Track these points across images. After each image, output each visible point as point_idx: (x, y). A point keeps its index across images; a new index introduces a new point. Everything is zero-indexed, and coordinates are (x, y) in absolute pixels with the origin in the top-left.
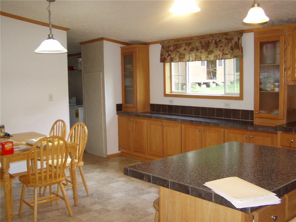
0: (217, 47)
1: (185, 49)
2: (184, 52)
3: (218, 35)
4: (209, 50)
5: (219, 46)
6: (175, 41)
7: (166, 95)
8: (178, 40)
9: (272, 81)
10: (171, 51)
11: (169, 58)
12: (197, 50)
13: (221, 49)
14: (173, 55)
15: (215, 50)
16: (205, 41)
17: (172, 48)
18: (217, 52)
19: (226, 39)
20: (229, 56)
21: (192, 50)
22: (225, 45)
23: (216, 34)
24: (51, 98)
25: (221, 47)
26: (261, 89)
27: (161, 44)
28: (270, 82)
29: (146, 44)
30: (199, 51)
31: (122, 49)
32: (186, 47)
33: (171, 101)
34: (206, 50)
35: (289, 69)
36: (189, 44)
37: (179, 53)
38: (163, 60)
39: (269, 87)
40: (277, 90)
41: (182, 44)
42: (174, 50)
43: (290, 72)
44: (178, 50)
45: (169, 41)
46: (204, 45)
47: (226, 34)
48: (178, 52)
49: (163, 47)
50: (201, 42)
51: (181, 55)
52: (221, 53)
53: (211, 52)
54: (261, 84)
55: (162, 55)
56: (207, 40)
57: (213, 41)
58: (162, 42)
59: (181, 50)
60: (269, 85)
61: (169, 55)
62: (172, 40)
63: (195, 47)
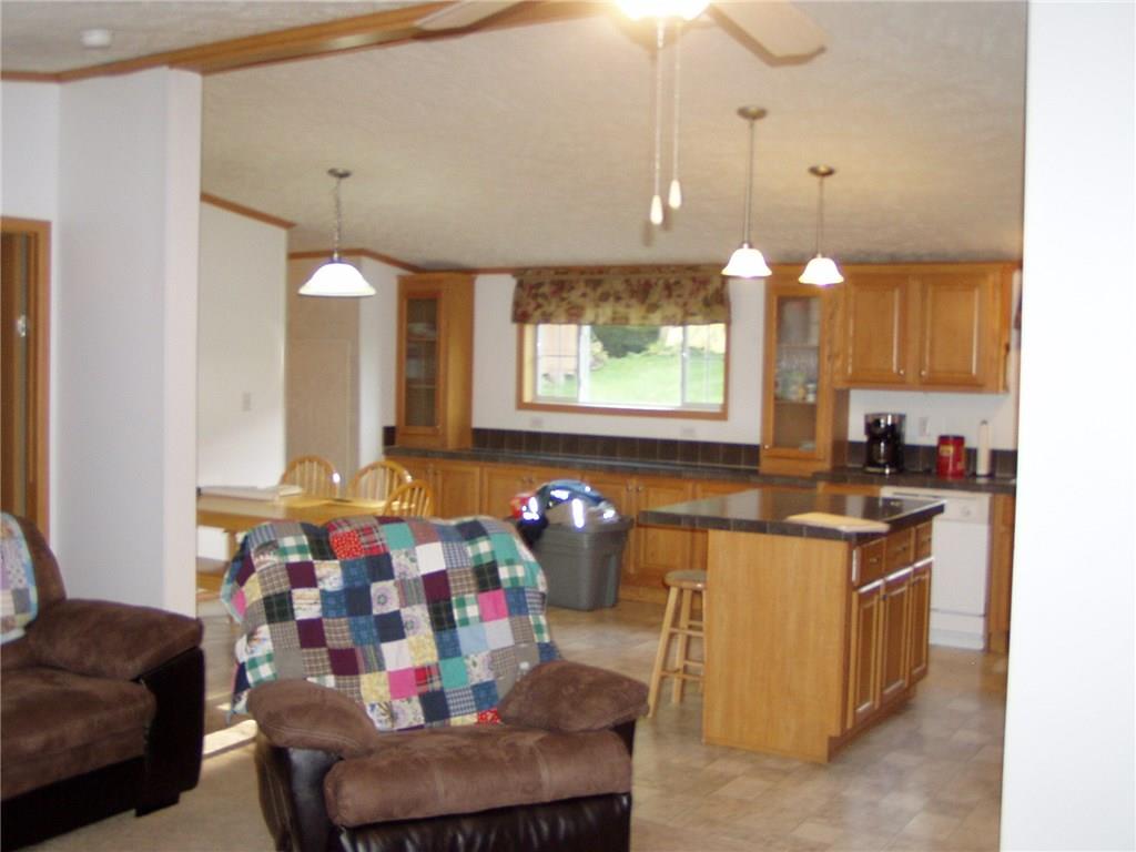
0: (670, 296)
1: (584, 295)
2: (580, 301)
3: (673, 269)
4: (648, 301)
5: (674, 294)
6: (557, 273)
7: (522, 405)
8: (566, 270)
9: (800, 379)
10: (544, 296)
11: (538, 314)
12: (618, 299)
13: (681, 301)
14: (550, 308)
15: (664, 303)
16: (639, 281)
17: (546, 289)
18: (671, 309)
19: (694, 280)
20: (698, 318)
21: (604, 298)
22: (691, 294)
23: (668, 266)
24: (247, 403)
25: (679, 296)
26: (776, 398)
27: (514, 276)
28: (795, 383)
29: (469, 273)
30: (623, 302)
31: (403, 282)
32: (588, 290)
33: (537, 422)
34: (643, 301)
35: (837, 356)
36: (596, 284)
37: (569, 303)
38: (521, 317)
39: (795, 393)
40: (811, 398)
41: (578, 282)
42: (554, 293)
43: (838, 364)
44: (565, 295)
45: (539, 270)
46: (636, 288)
47: (693, 268)
48: (563, 299)
49: (520, 285)
50: (627, 281)
51: (573, 308)
52: (679, 312)
53: (653, 308)
54: (776, 385)
55: (517, 304)
56: (643, 277)
57: (661, 283)
58: (519, 272)
59: (574, 296)
60: (793, 388)
61: (539, 306)
62: (548, 268)
63: (612, 292)
